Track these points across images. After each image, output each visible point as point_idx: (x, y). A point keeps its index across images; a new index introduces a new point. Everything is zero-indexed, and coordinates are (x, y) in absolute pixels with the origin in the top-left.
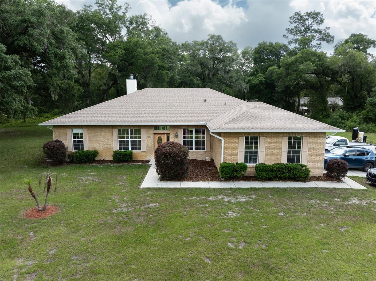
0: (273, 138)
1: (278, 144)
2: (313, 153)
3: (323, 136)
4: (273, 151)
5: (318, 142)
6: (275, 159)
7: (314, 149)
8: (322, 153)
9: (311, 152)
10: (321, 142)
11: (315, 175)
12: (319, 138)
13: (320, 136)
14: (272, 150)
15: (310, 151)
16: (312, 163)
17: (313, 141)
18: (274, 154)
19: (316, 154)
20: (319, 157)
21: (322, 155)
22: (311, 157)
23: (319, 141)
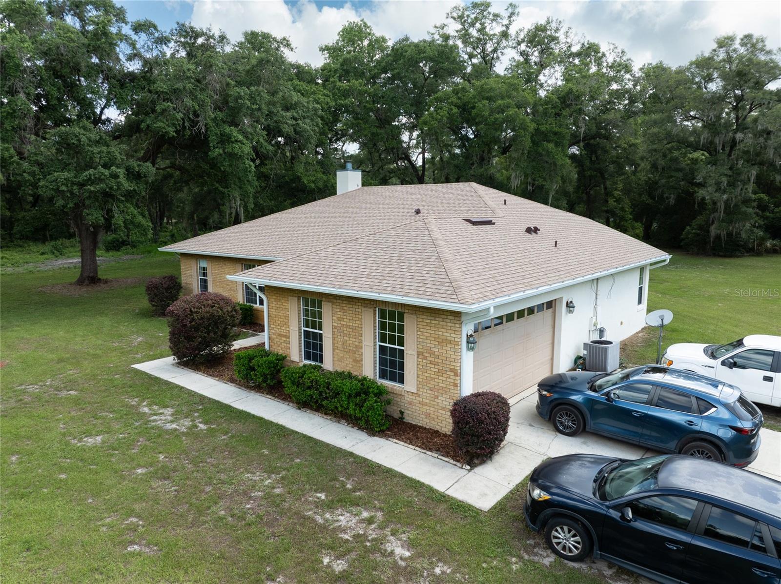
0: (346, 308)
1: (356, 325)
2: (430, 363)
3: (451, 317)
4: (346, 341)
5: (441, 333)
6: (352, 360)
7: (432, 353)
8: (452, 367)
9: (425, 358)
10: (448, 335)
11: (437, 428)
12: (441, 323)
13: (443, 316)
14: (345, 338)
15: (422, 357)
16: (429, 392)
17: (429, 328)
18: (349, 348)
19: (436, 367)
20: (444, 379)
21: (453, 374)
22: (426, 374)
23: (443, 330)
